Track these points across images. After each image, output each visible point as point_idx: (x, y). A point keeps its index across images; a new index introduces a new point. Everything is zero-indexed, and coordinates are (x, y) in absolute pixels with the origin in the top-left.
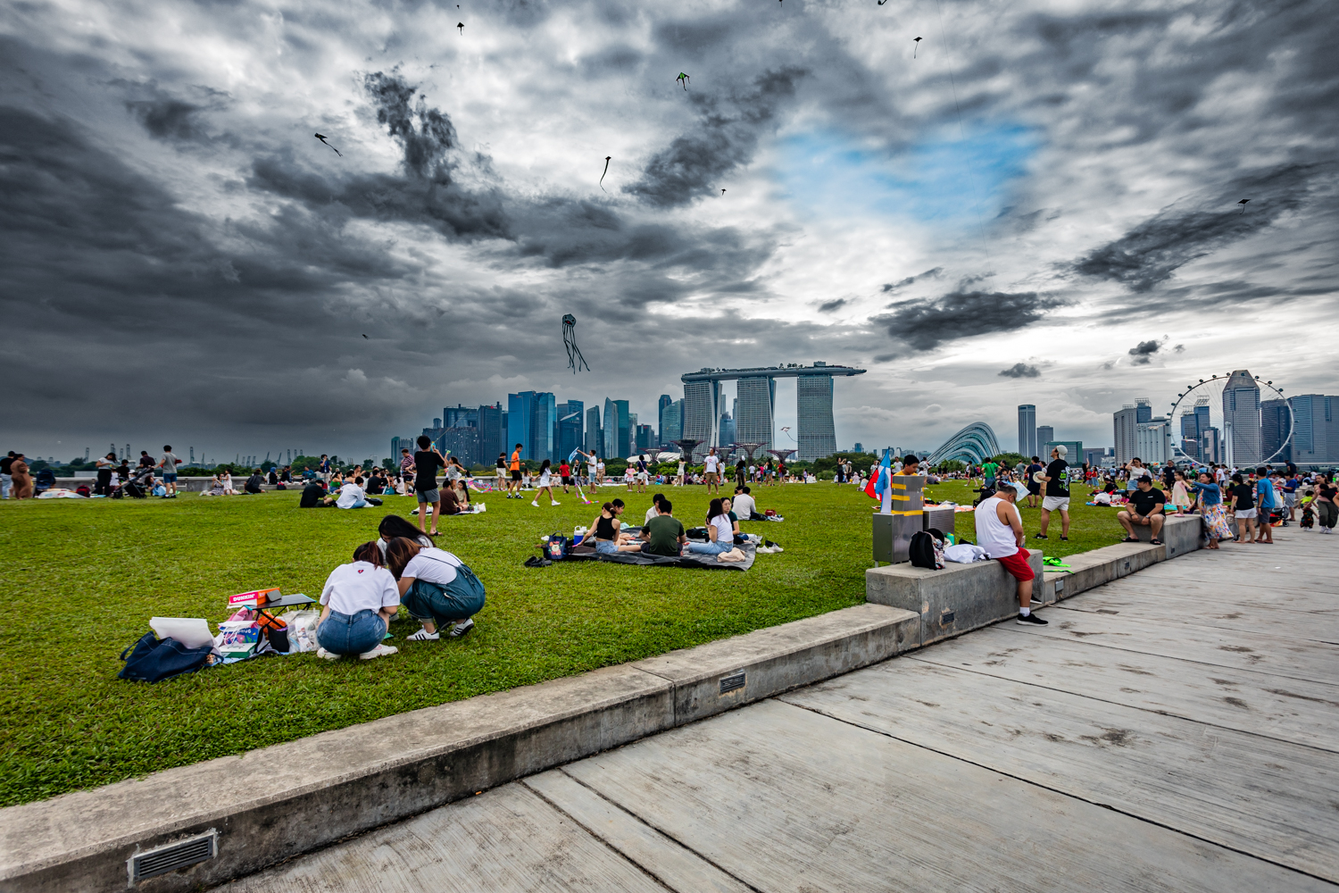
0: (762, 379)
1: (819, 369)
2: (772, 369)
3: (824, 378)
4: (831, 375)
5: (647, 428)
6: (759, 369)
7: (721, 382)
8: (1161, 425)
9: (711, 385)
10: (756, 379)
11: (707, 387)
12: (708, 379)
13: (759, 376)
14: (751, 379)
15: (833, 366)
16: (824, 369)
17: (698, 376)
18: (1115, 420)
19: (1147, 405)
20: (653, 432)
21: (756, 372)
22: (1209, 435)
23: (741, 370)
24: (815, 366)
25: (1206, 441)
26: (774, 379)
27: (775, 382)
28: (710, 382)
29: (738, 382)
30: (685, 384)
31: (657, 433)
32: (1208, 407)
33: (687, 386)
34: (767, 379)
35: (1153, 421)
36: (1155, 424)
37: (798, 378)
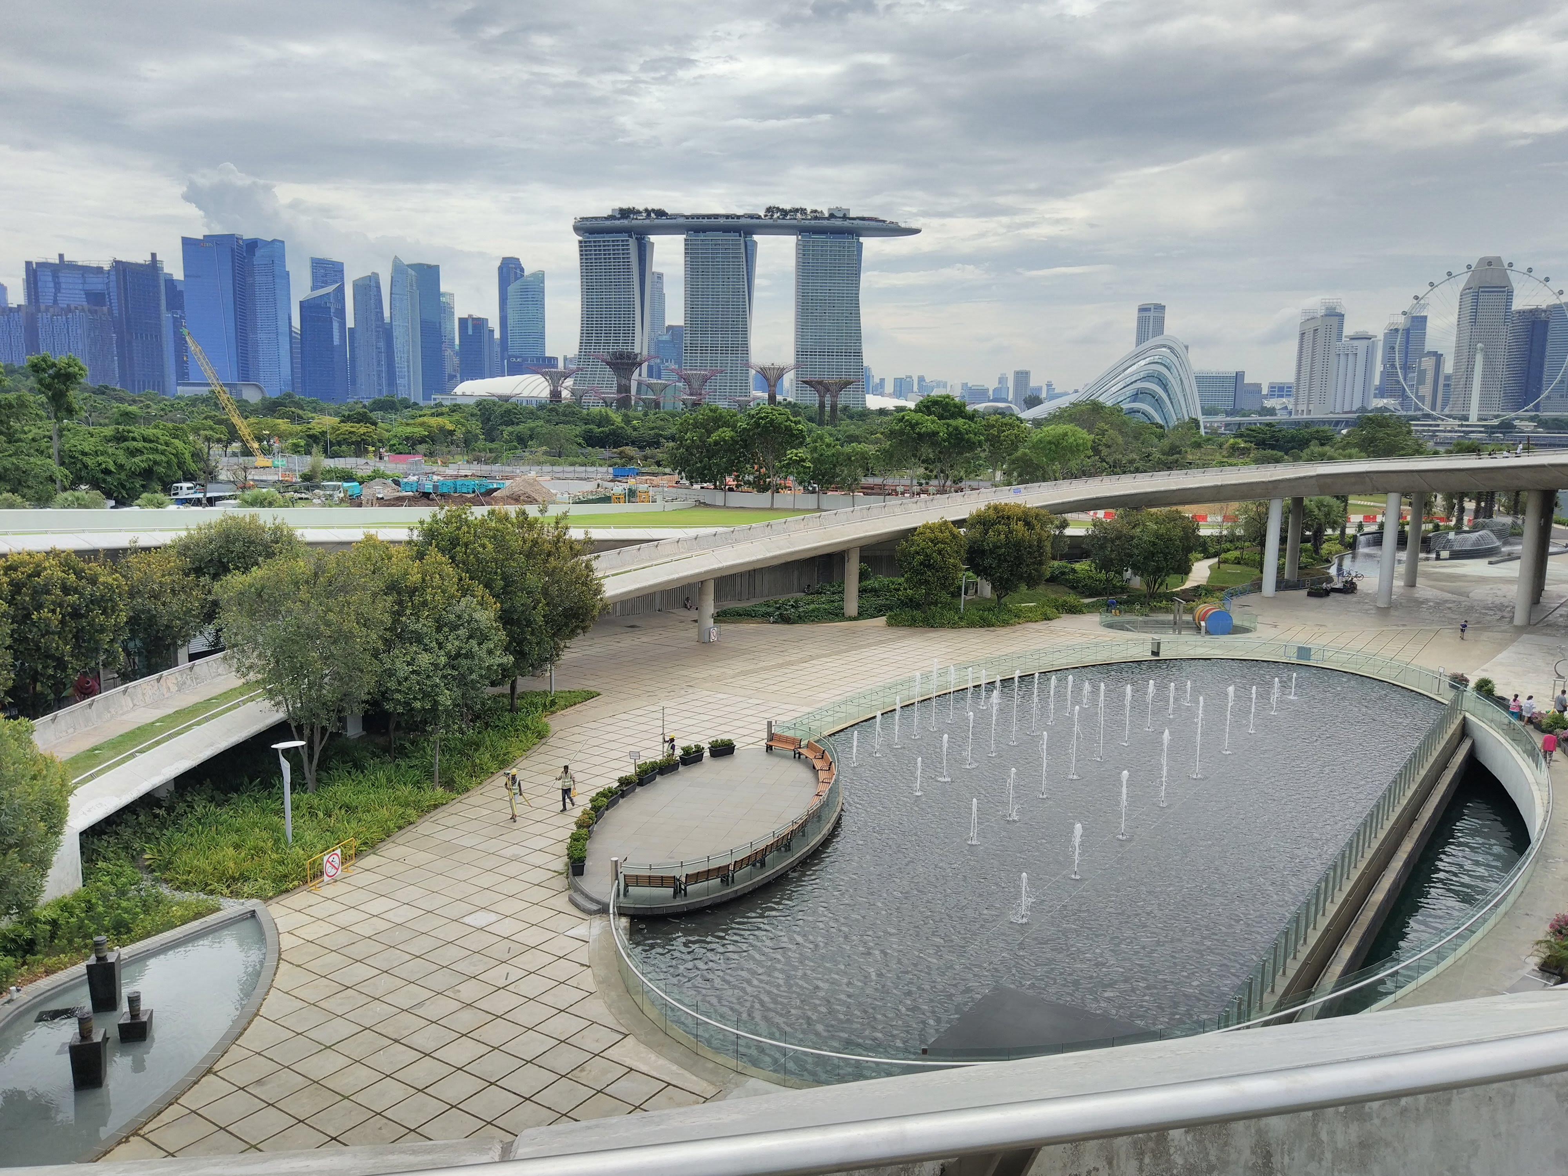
0: (730, 236)
1: (838, 223)
2: (751, 217)
3: (846, 238)
4: (859, 235)
5: (479, 324)
6: (727, 217)
7: (653, 238)
8: (1362, 345)
9: (632, 243)
10: (719, 236)
11: (626, 245)
12: (628, 231)
13: (726, 229)
14: (710, 235)
15: (863, 219)
16: (847, 223)
17: (608, 223)
18: (1302, 335)
19: (1340, 310)
20: (490, 333)
21: (722, 221)
23: (692, 217)
24: (832, 216)
25: (1422, 374)
26: (756, 237)
27: (755, 243)
28: (631, 236)
29: (685, 240)
30: (580, 238)
31: (497, 335)
32: (1426, 317)
33: (585, 242)
34: (740, 236)
35: (1353, 339)
36: (1356, 343)
37: (800, 237)
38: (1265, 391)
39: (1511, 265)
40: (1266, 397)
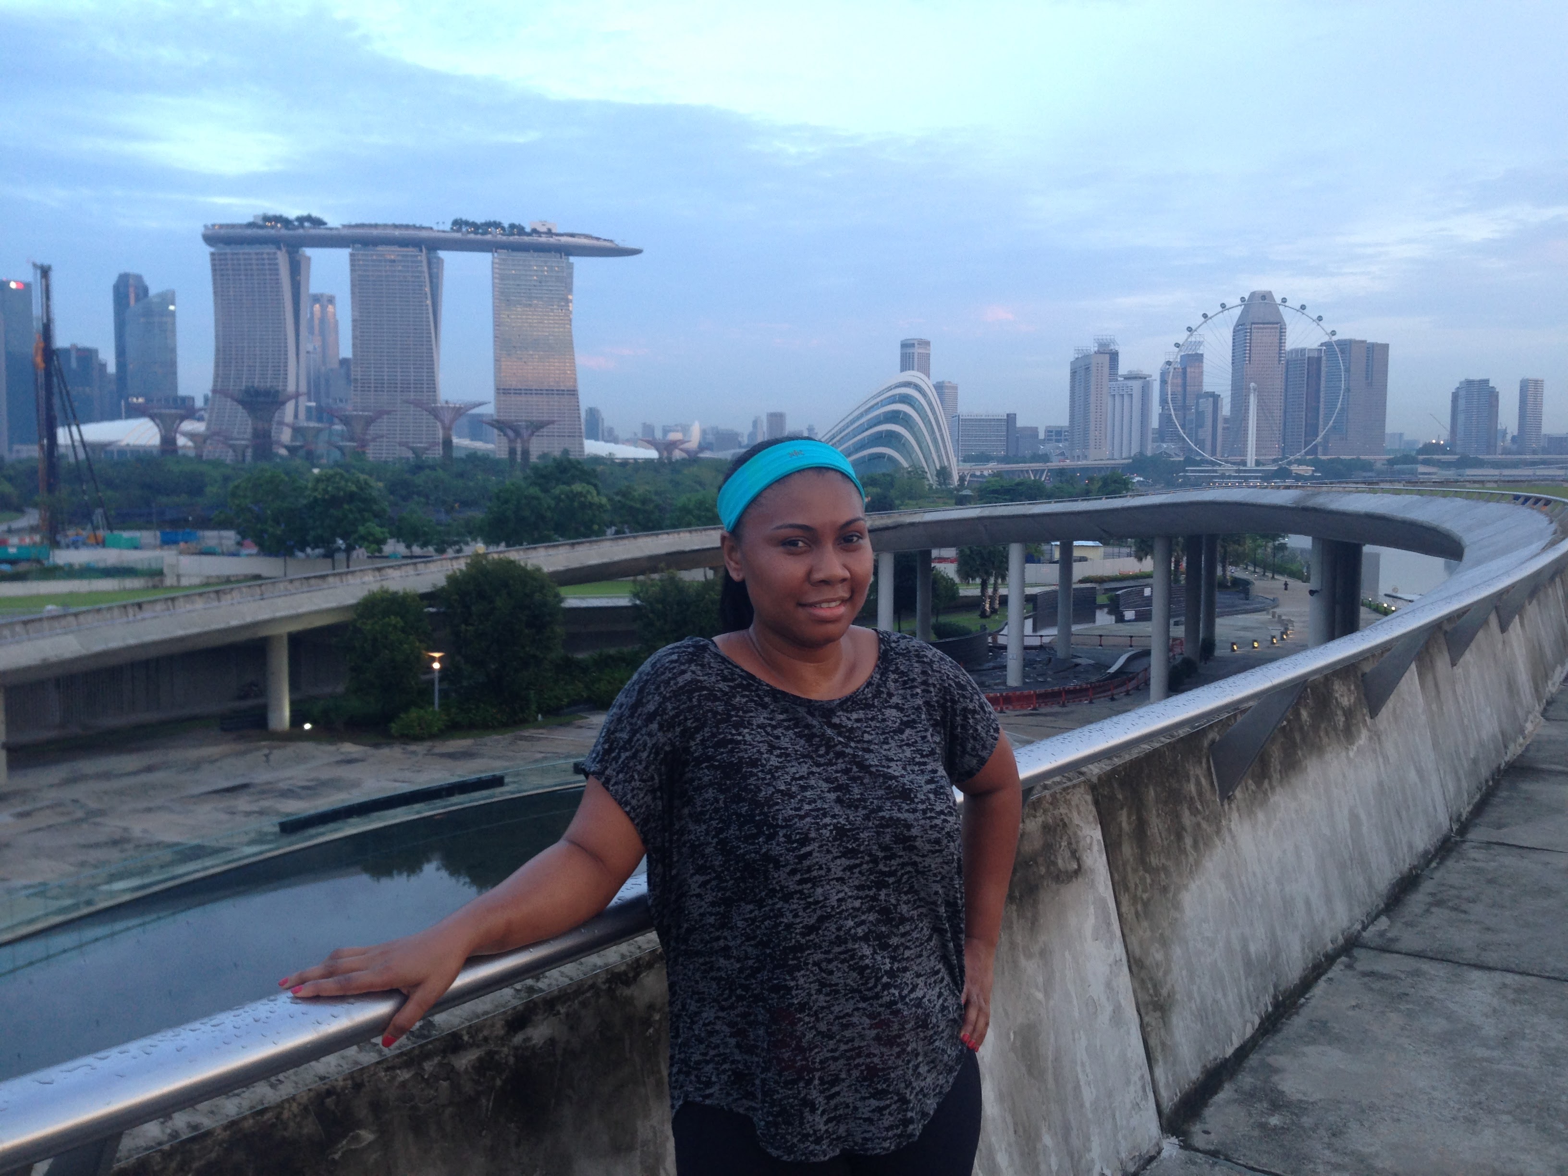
0: (411, 251)
1: (543, 239)
2: (434, 229)
3: (553, 260)
4: (569, 255)
5: (87, 356)
7: (308, 252)
8: (1136, 385)
9: (282, 259)
10: (394, 250)
11: (273, 258)
12: (276, 242)
13: (403, 243)
14: (382, 250)
15: (572, 235)
16: (553, 240)
17: (249, 232)
18: (1074, 373)
19: (1112, 347)
20: (103, 366)
21: (397, 233)
22: (1206, 405)
24: (535, 231)
25: (1200, 414)
26: (442, 254)
27: (440, 261)
28: (279, 248)
29: (351, 255)
30: (212, 250)
31: (112, 368)
32: (1202, 355)
33: (221, 254)
34: (421, 251)
35: (1127, 378)
36: (1130, 383)
37: (496, 255)
38: (1042, 436)
39: (1284, 300)
40: (1043, 442)
